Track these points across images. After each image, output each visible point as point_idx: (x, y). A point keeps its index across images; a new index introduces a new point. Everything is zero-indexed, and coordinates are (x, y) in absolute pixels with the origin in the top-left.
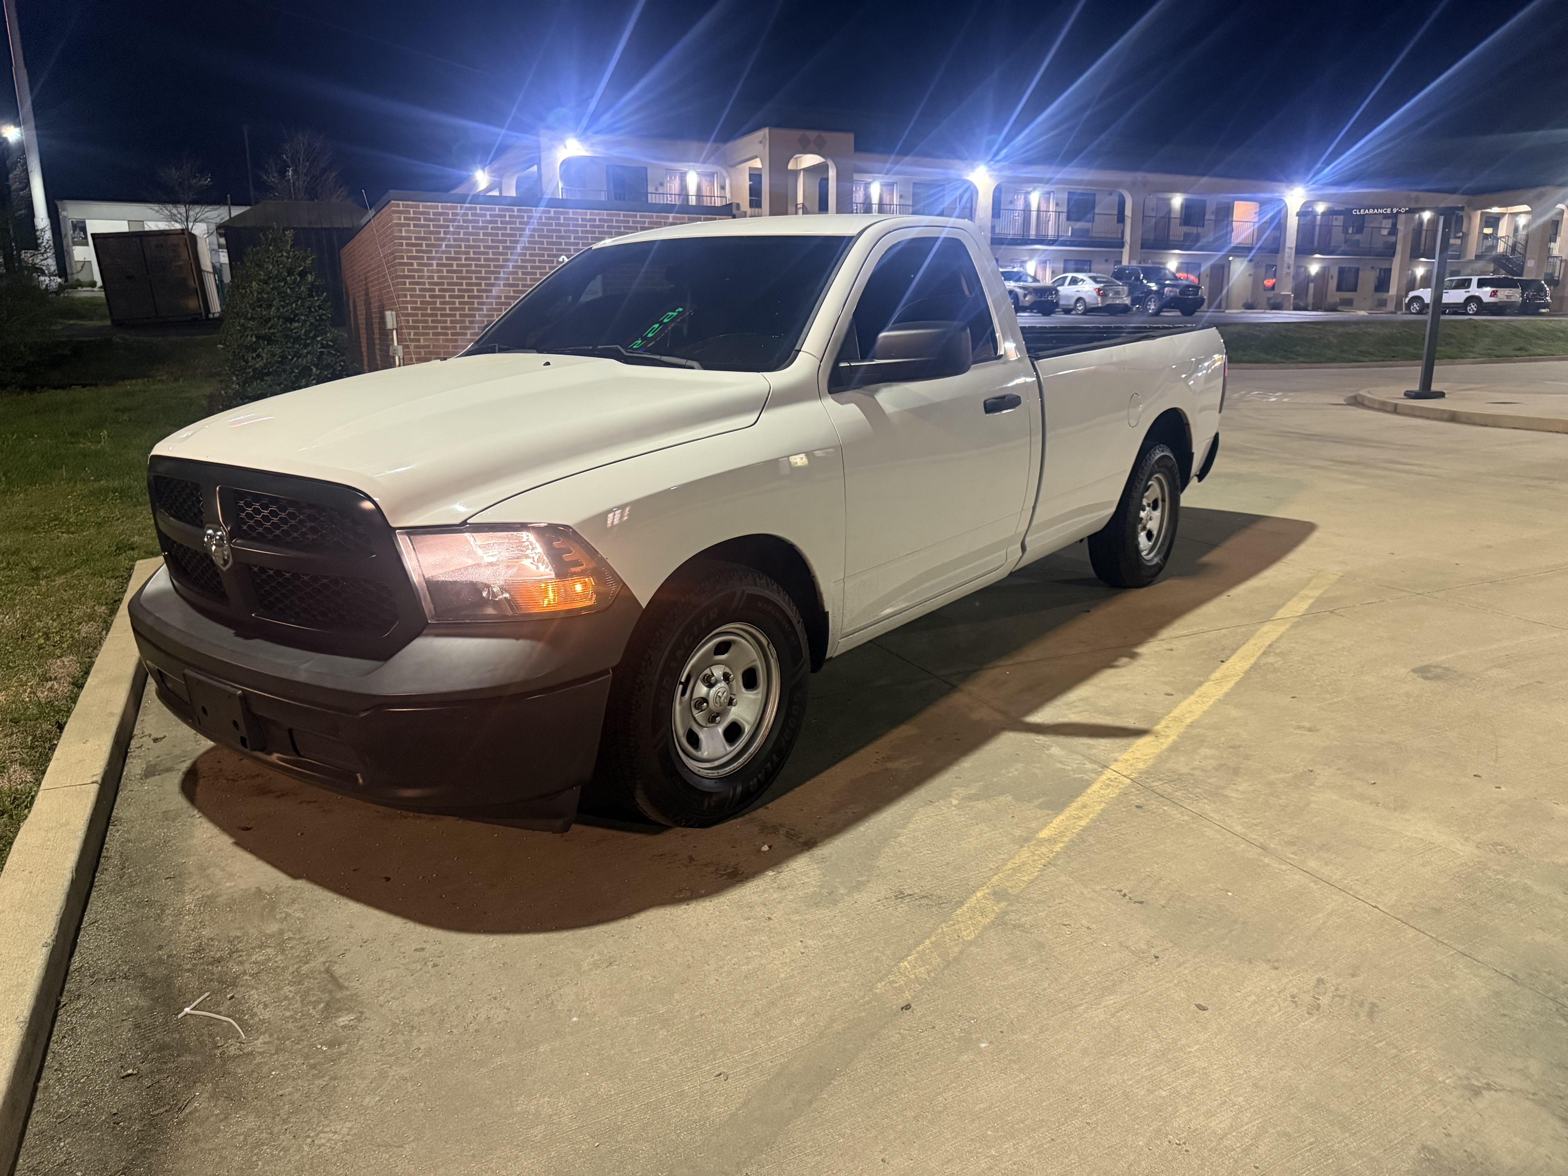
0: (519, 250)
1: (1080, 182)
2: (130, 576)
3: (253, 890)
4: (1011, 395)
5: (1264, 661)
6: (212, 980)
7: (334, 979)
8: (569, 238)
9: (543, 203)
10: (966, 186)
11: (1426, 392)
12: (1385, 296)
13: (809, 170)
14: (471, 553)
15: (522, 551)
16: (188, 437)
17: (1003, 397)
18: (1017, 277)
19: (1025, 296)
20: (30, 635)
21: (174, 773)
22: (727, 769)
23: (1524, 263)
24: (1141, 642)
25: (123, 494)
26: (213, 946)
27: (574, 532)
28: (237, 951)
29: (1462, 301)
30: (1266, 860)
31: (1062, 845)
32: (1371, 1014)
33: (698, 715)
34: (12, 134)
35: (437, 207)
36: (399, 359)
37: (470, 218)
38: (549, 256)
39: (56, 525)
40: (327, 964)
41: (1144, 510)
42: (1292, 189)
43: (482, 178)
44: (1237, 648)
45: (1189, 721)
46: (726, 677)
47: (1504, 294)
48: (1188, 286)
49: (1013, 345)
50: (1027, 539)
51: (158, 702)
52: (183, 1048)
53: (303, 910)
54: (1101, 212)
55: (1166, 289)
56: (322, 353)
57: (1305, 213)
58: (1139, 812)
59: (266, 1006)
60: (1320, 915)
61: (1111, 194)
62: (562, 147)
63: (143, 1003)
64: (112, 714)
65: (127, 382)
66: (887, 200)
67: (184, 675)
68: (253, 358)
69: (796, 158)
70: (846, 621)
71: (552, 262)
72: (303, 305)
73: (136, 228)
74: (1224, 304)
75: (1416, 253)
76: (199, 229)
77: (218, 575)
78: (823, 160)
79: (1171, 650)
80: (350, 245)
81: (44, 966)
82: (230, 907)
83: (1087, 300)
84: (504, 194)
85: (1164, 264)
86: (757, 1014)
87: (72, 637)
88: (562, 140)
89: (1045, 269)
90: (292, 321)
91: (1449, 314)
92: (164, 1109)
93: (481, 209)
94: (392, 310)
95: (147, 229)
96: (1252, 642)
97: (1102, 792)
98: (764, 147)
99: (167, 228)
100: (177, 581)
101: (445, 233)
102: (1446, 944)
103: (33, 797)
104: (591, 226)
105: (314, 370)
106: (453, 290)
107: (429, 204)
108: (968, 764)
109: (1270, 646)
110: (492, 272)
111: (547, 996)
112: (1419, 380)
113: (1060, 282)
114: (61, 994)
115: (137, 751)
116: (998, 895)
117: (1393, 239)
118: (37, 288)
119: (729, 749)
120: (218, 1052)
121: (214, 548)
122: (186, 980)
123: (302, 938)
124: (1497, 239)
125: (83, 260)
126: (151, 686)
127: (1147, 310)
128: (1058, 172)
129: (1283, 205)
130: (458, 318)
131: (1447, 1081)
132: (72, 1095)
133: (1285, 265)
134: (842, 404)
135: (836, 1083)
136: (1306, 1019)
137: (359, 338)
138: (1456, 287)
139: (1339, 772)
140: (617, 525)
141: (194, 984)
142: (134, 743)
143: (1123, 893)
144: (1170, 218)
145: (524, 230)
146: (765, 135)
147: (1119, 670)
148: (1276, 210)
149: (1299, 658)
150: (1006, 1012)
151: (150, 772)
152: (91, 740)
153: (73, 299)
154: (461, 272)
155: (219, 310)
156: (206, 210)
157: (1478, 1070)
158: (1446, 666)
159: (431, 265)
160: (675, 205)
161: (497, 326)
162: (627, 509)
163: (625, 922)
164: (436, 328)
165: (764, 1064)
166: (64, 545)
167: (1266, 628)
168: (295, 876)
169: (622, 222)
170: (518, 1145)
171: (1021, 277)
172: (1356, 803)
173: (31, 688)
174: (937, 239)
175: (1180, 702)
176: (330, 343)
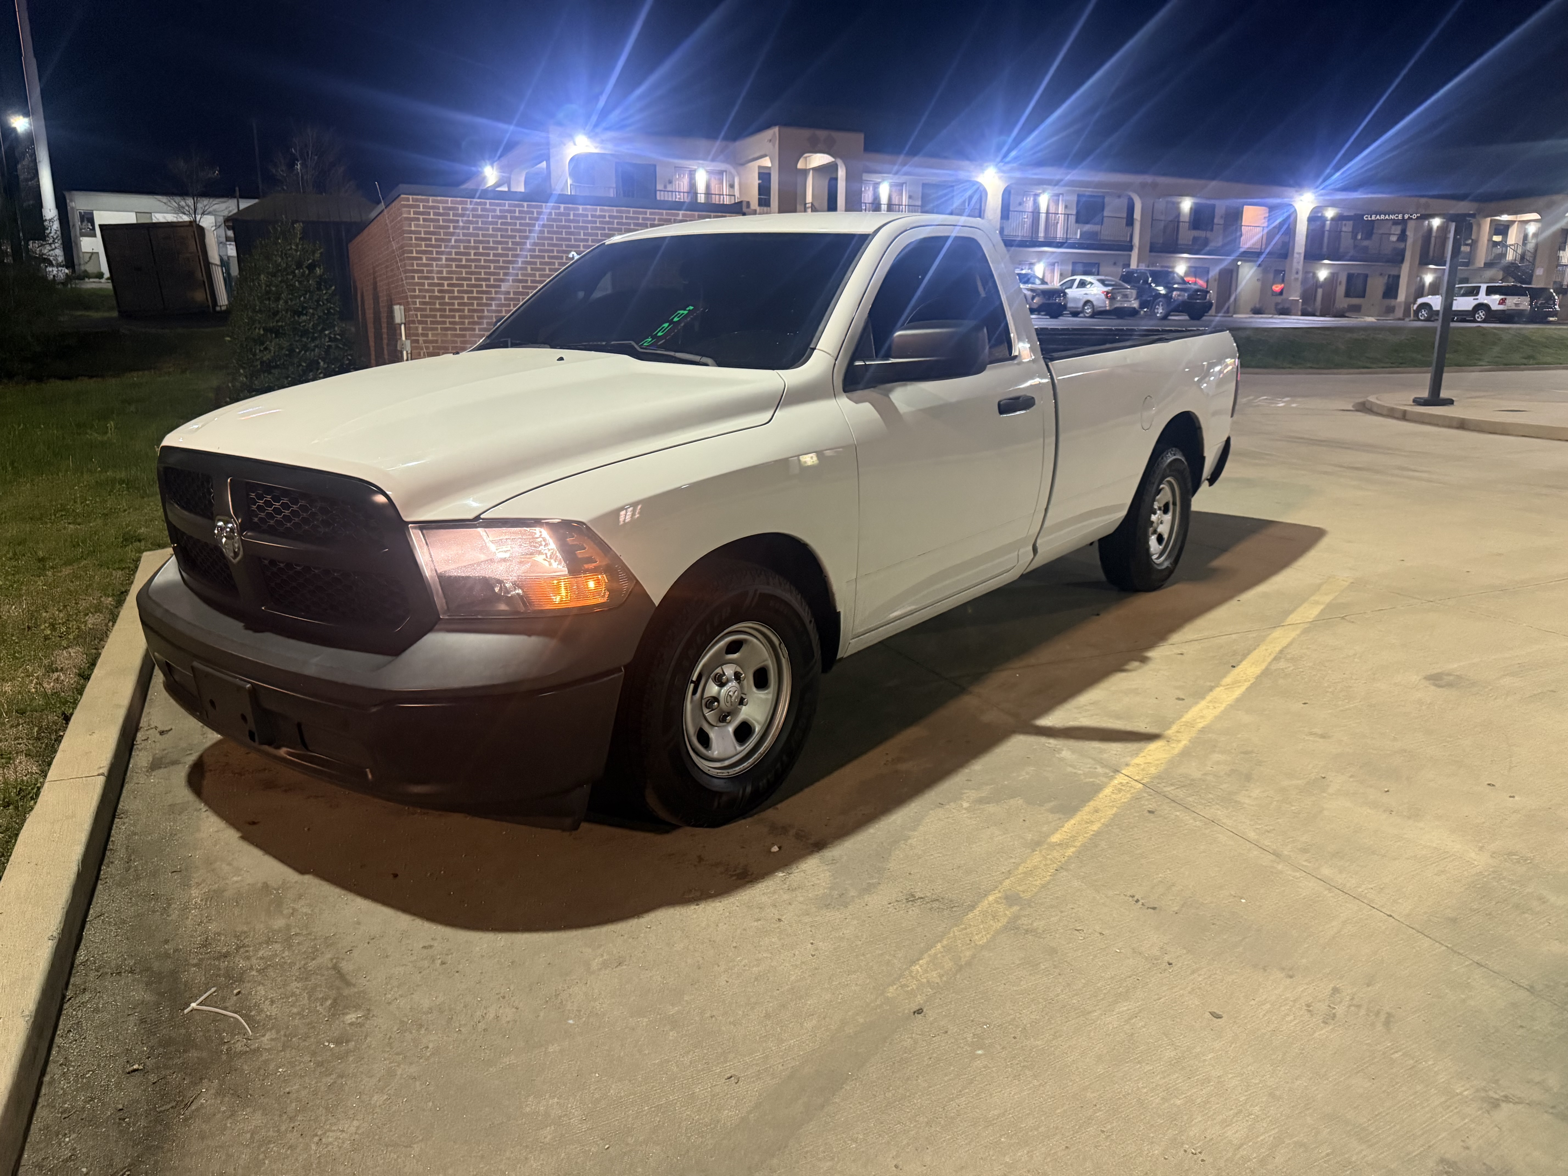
0: (528, 246)
1: (1087, 184)
2: (137, 567)
3: (259, 885)
4: (1025, 396)
5: (1274, 667)
6: (219, 975)
7: (341, 975)
8: (579, 234)
9: (554, 199)
10: (975, 187)
11: (1435, 399)
12: (1392, 302)
13: (819, 170)
14: (484, 548)
15: (535, 547)
16: (198, 429)
17: (1017, 398)
18: (1025, 279)
19: (1033, 298)
20: (37, 626)
21: (180, 765)
22: (737, 769)
23: (1533, 271)
24: (1151, 646)
25: (130, 484)
26: (219, 941)
27: (588, 528)
28: (244, 946)
29: (1470, 308)
30: (1280, 867)
31: (1073, 849)
32: (1387, 1023)
33: (708, 714)
34: (20, 123)
35: (447, 202)
36: (407, 353)
37: (479, 212)
38: (558, 252)
39: (62, 516)
40: (334, 961)
41: (1155, 513)
42: (1301, 195)
43: (490, 174)
44: (1248, 654)
45: (1200, 725)
46: (737, 676)
47: (1512, 302)
48: (1198, 290)
49: (1028, 346)
50: (1039, 541)
51: (165, 694)
52: (189, 1043)
53: (310, 905)
54: (1109, 215)
55: (1175, 293)
56: (329, 346)
57: (1315, 218)
58: (1151, 816)
59: (272, 1002)
60: (1334, 923)
61: (1119, 197)
62: (571, 144)
63: (148, 997)
64: (118, 706)
65: (135, 374)
66: (895, 201)
67: (193, 669)
68: (260, 350)
69: (806, 158)
70: (857, 622)
71: (562, 258)
72: (311, 298)
73: (144, 220)
74: (1231, 309)
75: (1424, 261)
76: (207, 222)
77: (228, 568)
78: (833, 160)
79: (1182, 654)
80: (359, 239)
81: (50, 959)
82: (237, 902)
83: (1095, 303)
84: (513, 189)
85: (1173, 267)
86: (768, 1016)
87: (79, 628)
88: (571, 137)
89: (1053, 271)
90: (300, 314)
91: (1457, 321)
92: (170, 1106)
93: (491, 204)
94: (400, 304)
95: (155, 220)
96: (1263, 647)
97: (1114, 796)
98: (774, 146)
99: (175, 220)
100: (185, 572)
101: (455, 228)
102: (1461, 954)
103: (39, 789)
104: (601, 222)
105: (322, 363)
106: (462, 285)
107: (439, 198)
108: (978, 767)
109: (1281, 651)
110: (502, 268)
111: (557, 996)
112: (1428, 387)
113: (1068, 284)
114: (66, 988)
115: (144, 744)
116: (1011, 899)
117: (1402, 245)
118: (44, 278)
119: (739, 748)
120: (224, 1048)
121: (224, 540)
122: (194, 975)
123: (308, 934)
124: (1507, 246)
125: (91, 251)
126: (159, 677)
127: (1156, 314)
128: (1067, 174)
129: (1292, 210)
130: (466, 312)
131: (1466, 1093)
132: (77, 1090)
133: (1294, 271)
134: (856, 402)
135: (848, 1088)
136: (1322, 1029)
137: (367, 332)
138: (1464, 295)
139: (1351, 780)
140: (628, 522)
141: (200, 978)
142: (140, 736)
143: (1135, 899)
144: (1179, 222)
145: (534, 225)
146: (774, 133)
147: (1129, 674)
148: (1286, 215)
149: (1311, 664)
150: (1019, 1018)
151: (156, 765)
152: (96, 732)
153: (80, 289)
154: (470, 267)
155: (226, 303)
156: (214, 202)
157: (1497, 1082)
158: (1458, 673)
159: (441, 259)
160: (684, 202)
161: (509, 321)
162: (639, 507)
163: (633, 923)
164: (445, 323)
165: (775, 1068)
166: (71, 536)
167: (1277, 633)
168: (302, 871)
169: (632, 218)
170: (527, 1146)
171: (1029, 279)
172: (1369, 811)
173: (37, 678)
174: (947, 238)
175: (1190, 707)
176: (338, 337)
